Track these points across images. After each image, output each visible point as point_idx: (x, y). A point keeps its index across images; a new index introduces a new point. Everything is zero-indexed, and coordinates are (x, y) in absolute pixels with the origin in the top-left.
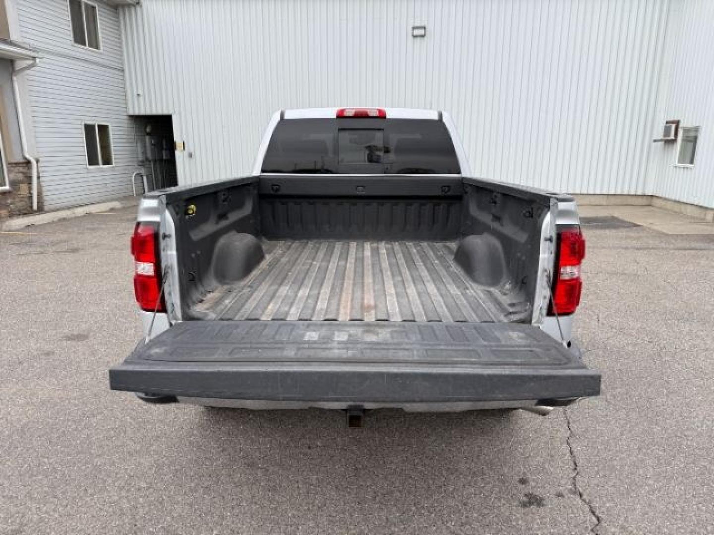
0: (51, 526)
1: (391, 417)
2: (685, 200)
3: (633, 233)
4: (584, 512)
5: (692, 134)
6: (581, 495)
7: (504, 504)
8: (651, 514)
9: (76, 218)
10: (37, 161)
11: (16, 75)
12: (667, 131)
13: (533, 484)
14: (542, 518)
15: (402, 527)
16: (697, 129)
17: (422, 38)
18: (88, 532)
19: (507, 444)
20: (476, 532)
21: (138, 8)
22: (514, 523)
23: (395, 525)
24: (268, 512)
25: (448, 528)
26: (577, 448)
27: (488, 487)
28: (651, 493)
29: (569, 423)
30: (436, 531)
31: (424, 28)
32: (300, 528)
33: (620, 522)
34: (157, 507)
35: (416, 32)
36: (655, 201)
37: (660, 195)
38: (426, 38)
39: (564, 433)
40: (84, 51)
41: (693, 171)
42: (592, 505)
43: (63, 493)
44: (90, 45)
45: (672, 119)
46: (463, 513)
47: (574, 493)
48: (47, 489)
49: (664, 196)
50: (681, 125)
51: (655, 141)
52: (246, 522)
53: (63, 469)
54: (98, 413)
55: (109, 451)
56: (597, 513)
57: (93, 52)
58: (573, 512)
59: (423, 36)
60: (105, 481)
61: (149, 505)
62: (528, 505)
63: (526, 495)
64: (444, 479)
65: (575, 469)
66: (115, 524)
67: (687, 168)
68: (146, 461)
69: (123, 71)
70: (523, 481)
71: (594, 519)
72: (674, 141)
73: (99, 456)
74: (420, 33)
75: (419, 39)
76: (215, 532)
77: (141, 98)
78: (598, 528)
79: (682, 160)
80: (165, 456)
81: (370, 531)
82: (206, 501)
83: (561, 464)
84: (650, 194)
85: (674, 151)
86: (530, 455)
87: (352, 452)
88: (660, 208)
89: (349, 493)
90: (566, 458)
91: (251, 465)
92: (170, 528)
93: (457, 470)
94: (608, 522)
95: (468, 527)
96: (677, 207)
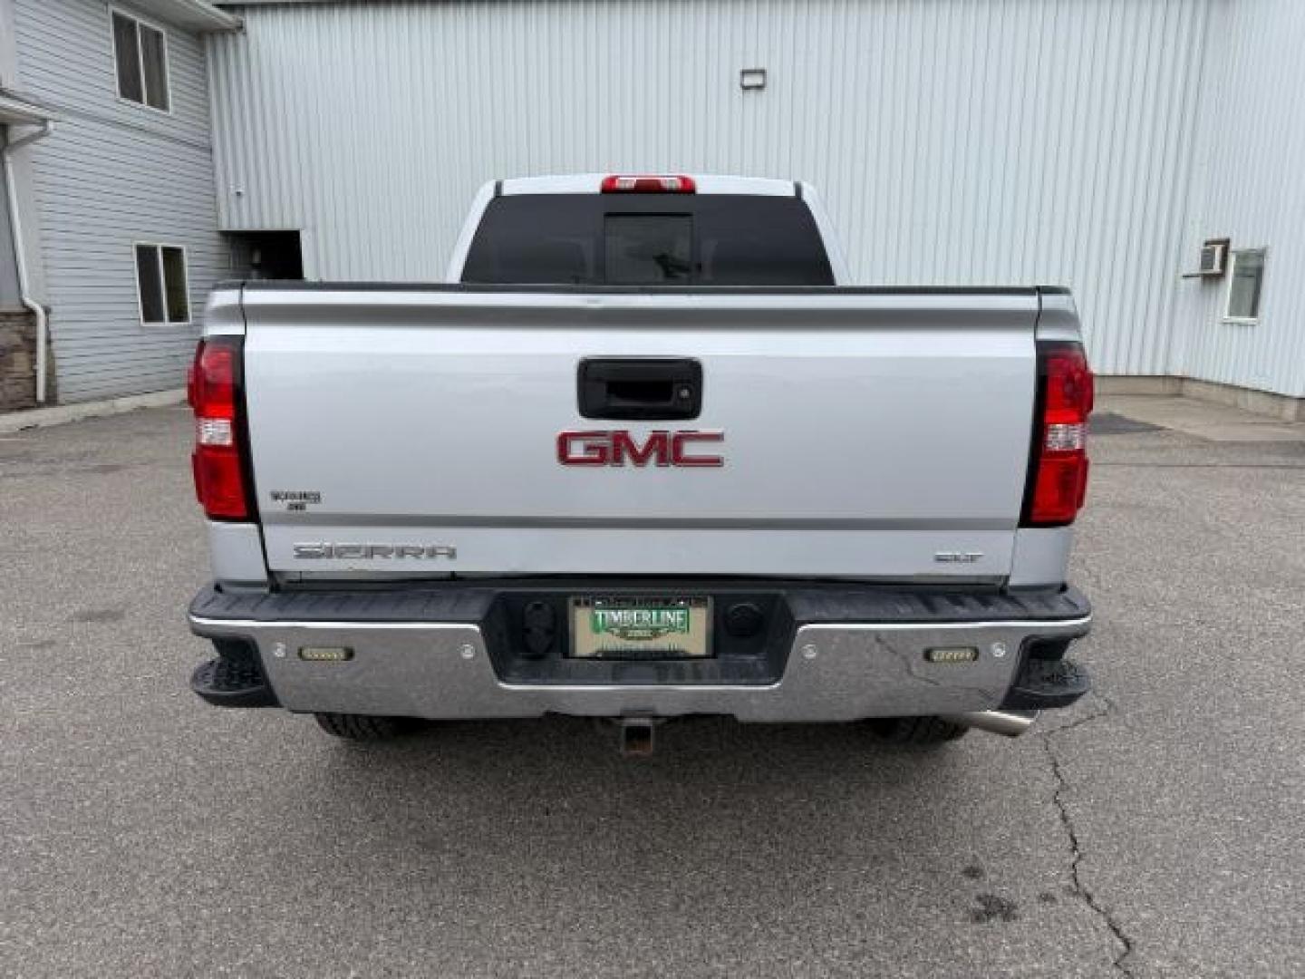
0: (16, 963)
1: (709, 756)
2: (1243, 383)
3: (1151, 441)
4: (1096, 930)
5: (1252, 263)
6: (1089, 898)
7: (937, 916)
8: (1233, 932)
9: (117, 415)
10: (47, 311)
11: (10, 152)
12: (1207, 258)
13: (994, 877)
14: (1017, 941)
15: (733, 960)
16: (1261, 255)
17: (759, 93)
18: (92, 973)
19: (937, 804)
20: (882, 971)
21: (241, 38)
22: (958, 952)
23: (719, 956)
24: (463, 933)
25: (824, 962)
26: (1075, 811)
27: (904, 884)
28: (1228, 893)
29: (1056, 765)
30: (802, 968)
31: (762, 72)
32: (526, 963)
33: (1171, 949)
34: (237, 925)
35: (749, 81)
36: (1187, 386)
37: (1197, 376)
38: (765, 92)
39: (1047, 782)
40: (139, 112)
41: (1257, 328)
42: (1113, 916)
43: (47, 899)
44: (151, 103)
45: (1216, 237)
46: (855, 934)
47: (1076, 894)
48: (15, 892)
49: (1204, 377)
50: (1232, 247)
51: (1186, 277)
52: (417, 954)
53: (52, 855)
54: (133, 751)
55: (147, 820)
56: (1124, 930)
57: (157, 114)
58: (1076, 931)
59: (760, 87)
60: (134, 877)
61: (221, 922)
62: (985, 916)
63: (979, 899)
64: (815, 869)
65: (1074, 849)
66: (149, 957)
67: (1246, 325)
68: (219, 839)
69: (211, 151)
70: (973, 872)
71: (1120, 944)
72: (1220, 276)
73: (127, 829)
74: (754, 81)
75: (752, 93)
76: (353, 973)
77: (244, 200)
78: (1127, 959)
79: (1235, 310)
80: (257, 828)
81: (668, 969)
82: (336, 914)
83: (1046, 841)
84: (1179, 374)
85: (1220, 295)
86: (983, 825)
87: (632, 819)
88: (1199, 399)
89: (626, 896)
90: (1054, 829)
91: (430, 846)
92: (261, 968)
93: (840, 853)
94: (1146, 949)
95: (866, 959)
96: (1228, 398)
